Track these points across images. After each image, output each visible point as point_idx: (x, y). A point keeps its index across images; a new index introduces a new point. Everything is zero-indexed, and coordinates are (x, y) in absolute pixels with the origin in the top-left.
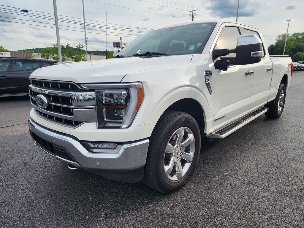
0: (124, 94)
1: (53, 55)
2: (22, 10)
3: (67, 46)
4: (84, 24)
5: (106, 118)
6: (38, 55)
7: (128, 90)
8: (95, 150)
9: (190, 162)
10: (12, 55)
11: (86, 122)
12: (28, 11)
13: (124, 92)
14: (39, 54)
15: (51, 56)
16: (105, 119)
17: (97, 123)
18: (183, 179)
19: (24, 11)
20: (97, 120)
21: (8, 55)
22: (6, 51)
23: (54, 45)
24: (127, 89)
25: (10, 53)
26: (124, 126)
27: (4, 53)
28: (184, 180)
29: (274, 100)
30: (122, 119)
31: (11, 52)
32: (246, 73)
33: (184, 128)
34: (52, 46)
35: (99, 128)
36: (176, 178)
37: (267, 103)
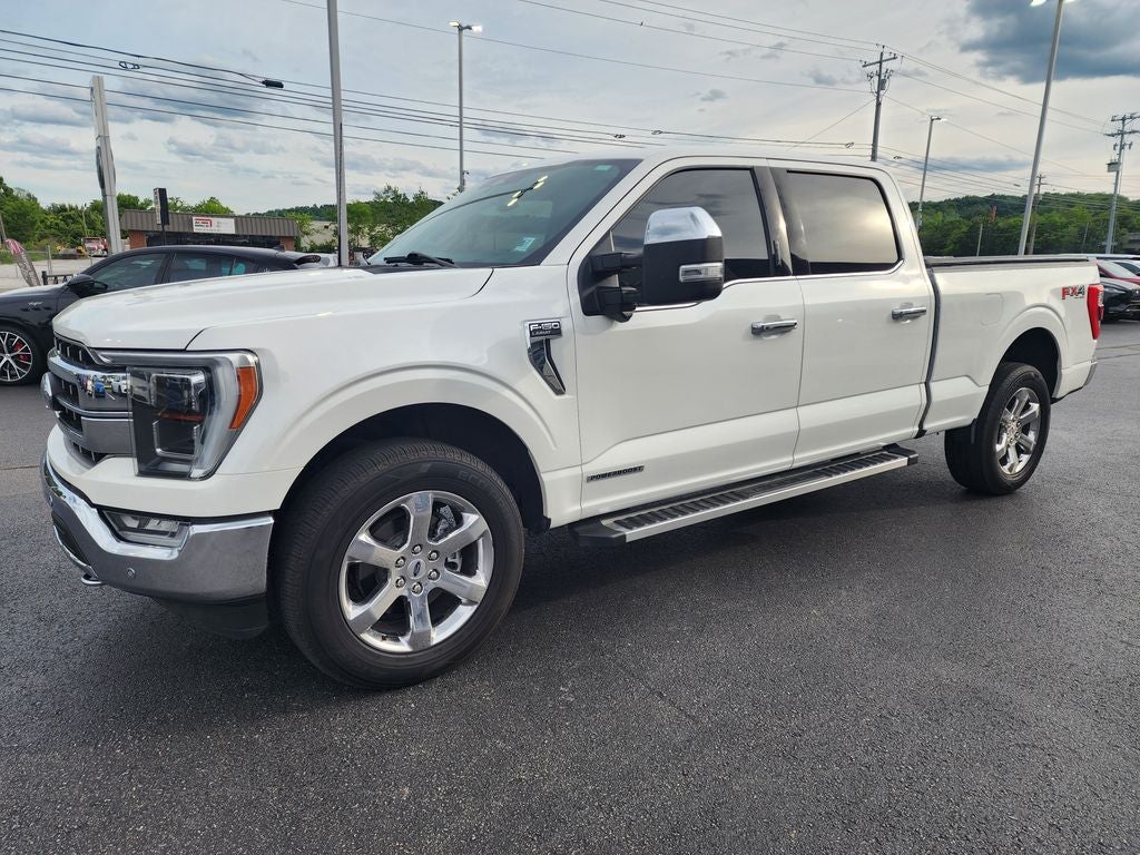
0: (197, 386)
1: (371, 229)
2: (263, 83)
3: (417, 198)
4: (461, 122)
5: (161, 447)
6: (326, 227)
7: (210, 372)
8: (132, 536)
9: (471, 603)
10: (240, 228)
11: (115, 455)
12: (282, 86)
13: (197, 378)
14: (327, 224)
15: (366, 230)
16: (158, 450)
17: (136, 460)
18: (435, 652)
19: (268, 84)
20: (134, 452)
21: (227, 227)
22: (226, 213)
23: (378, 196)
24: (208, 368)
25: (233, 220)
26: (197, 472)
27: (215, 220)
28: (437, 655)
29: (970, 426)
30: (192, 452)
31: (239, 220)
32: (753, 328)
33: (435, 494)
34: (371, 198)
35: (142, 473)
36: (403, 646)
37: (921, 433)
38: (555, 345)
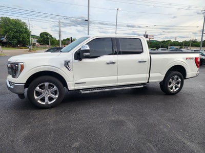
0: (16, 67)
7: (18, 65)
18: (49, 105)
26: (16, 77)
35: (12, 77)
36: (44, 103)
37: (148, 82)
38: (69, 64)
